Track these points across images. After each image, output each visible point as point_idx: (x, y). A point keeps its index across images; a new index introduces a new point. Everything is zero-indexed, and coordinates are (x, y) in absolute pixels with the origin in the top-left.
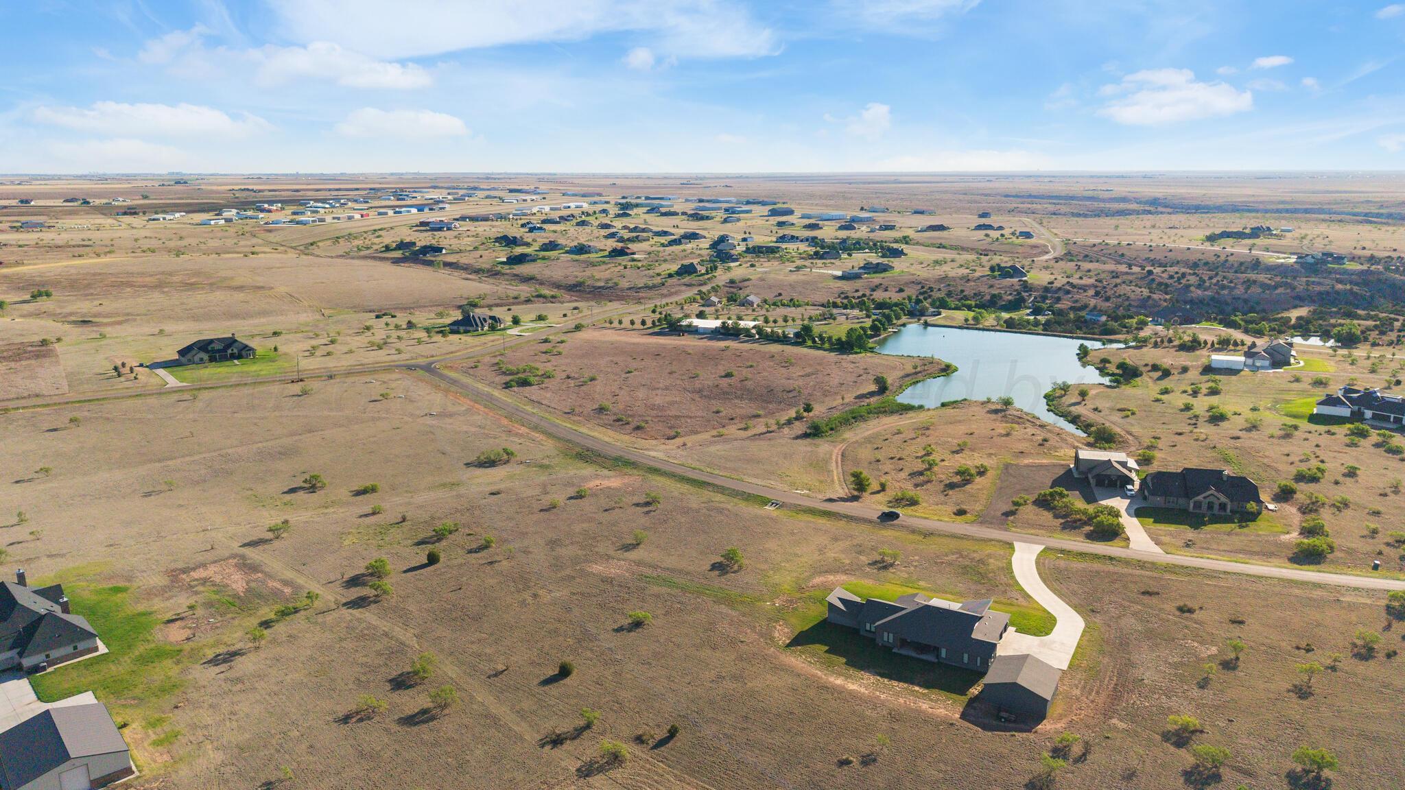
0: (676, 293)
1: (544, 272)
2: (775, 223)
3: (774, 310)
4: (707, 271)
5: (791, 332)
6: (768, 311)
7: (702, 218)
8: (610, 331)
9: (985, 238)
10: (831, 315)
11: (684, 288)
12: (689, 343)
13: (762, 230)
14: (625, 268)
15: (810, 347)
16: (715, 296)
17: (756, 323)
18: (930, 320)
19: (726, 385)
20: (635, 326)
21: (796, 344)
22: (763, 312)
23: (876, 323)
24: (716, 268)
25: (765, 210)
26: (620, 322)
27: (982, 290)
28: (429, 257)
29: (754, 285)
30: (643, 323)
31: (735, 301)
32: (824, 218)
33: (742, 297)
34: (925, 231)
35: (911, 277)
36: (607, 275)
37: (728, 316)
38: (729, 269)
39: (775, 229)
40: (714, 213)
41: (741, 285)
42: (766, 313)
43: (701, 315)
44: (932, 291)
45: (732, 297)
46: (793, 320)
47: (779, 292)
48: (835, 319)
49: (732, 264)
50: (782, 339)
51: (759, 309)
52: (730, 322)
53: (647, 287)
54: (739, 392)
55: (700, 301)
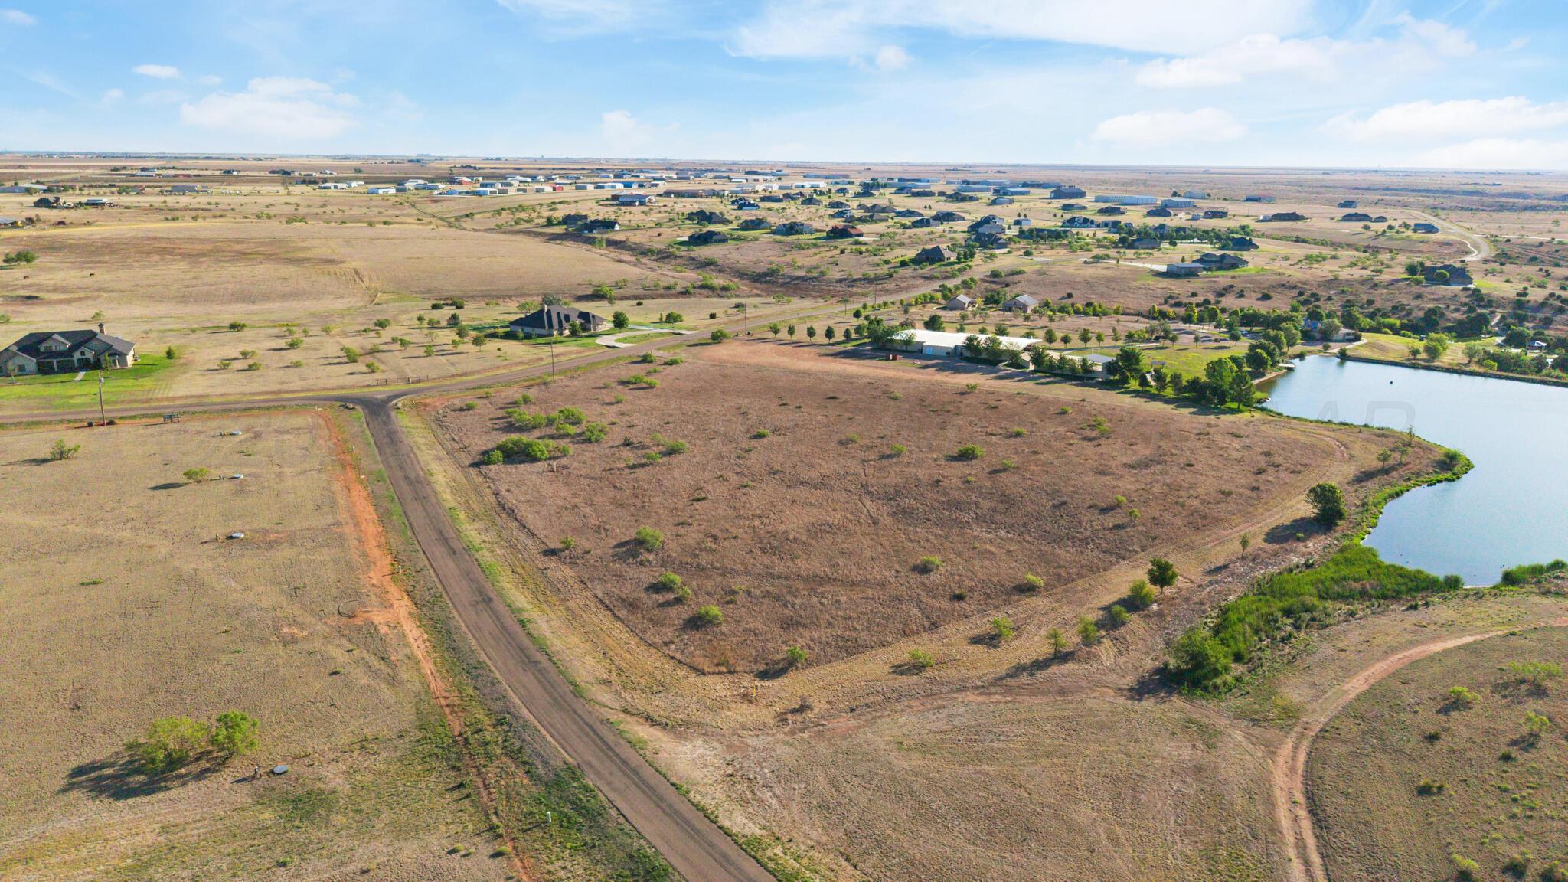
0: (907, 289)
1: (729, 256)
2: (1060, 206)
3: (1062, 319)
4: (958, 258)
5: (1098, 360)
6: (1051, 320)
7: (964, 199)
8: (768, 346)
9: (1363, 231)
10: (1167, 331)
11: (920, 281)
12: (900, 374)
13: (1043, 213)
14: (842, 252)
15: (1136, 393)
16: (967, 294)
17: (1031, 341)
18: (1351, 348)
19: (956, 481)
20: (815, 340)
21: (1107, 385)
22: (1044, 321)
23: (1259, 351)
24: (972, 255)
25: (1048, 193)
26: (791, 331)
27: (1405, 301)
28: (595, 234)
29: (1029, 281)
30: (829, 333)
31: (997, 302)
32: (1126, 201)
33: (1008, 298)
34: (1270, 220)
35: (1278, 277)
36: (813, 261)
37: (980, 326)
38: (992, 257)
39: (1060, 213)
40: (979, 195)
41: (1009, 279)
42: (1049, 324)
43: (933, 324)
44: (1318, 300)
45: (992, 296)
46: (1099, 338)
47: (1069, 291)
48: (1174, 339)
49: (997, 251)
50: (1081, 374)
51: (1036, 316)
52: (982, 338)
53: (868, 280)
54: (986, 504)
55: (941, 301)
